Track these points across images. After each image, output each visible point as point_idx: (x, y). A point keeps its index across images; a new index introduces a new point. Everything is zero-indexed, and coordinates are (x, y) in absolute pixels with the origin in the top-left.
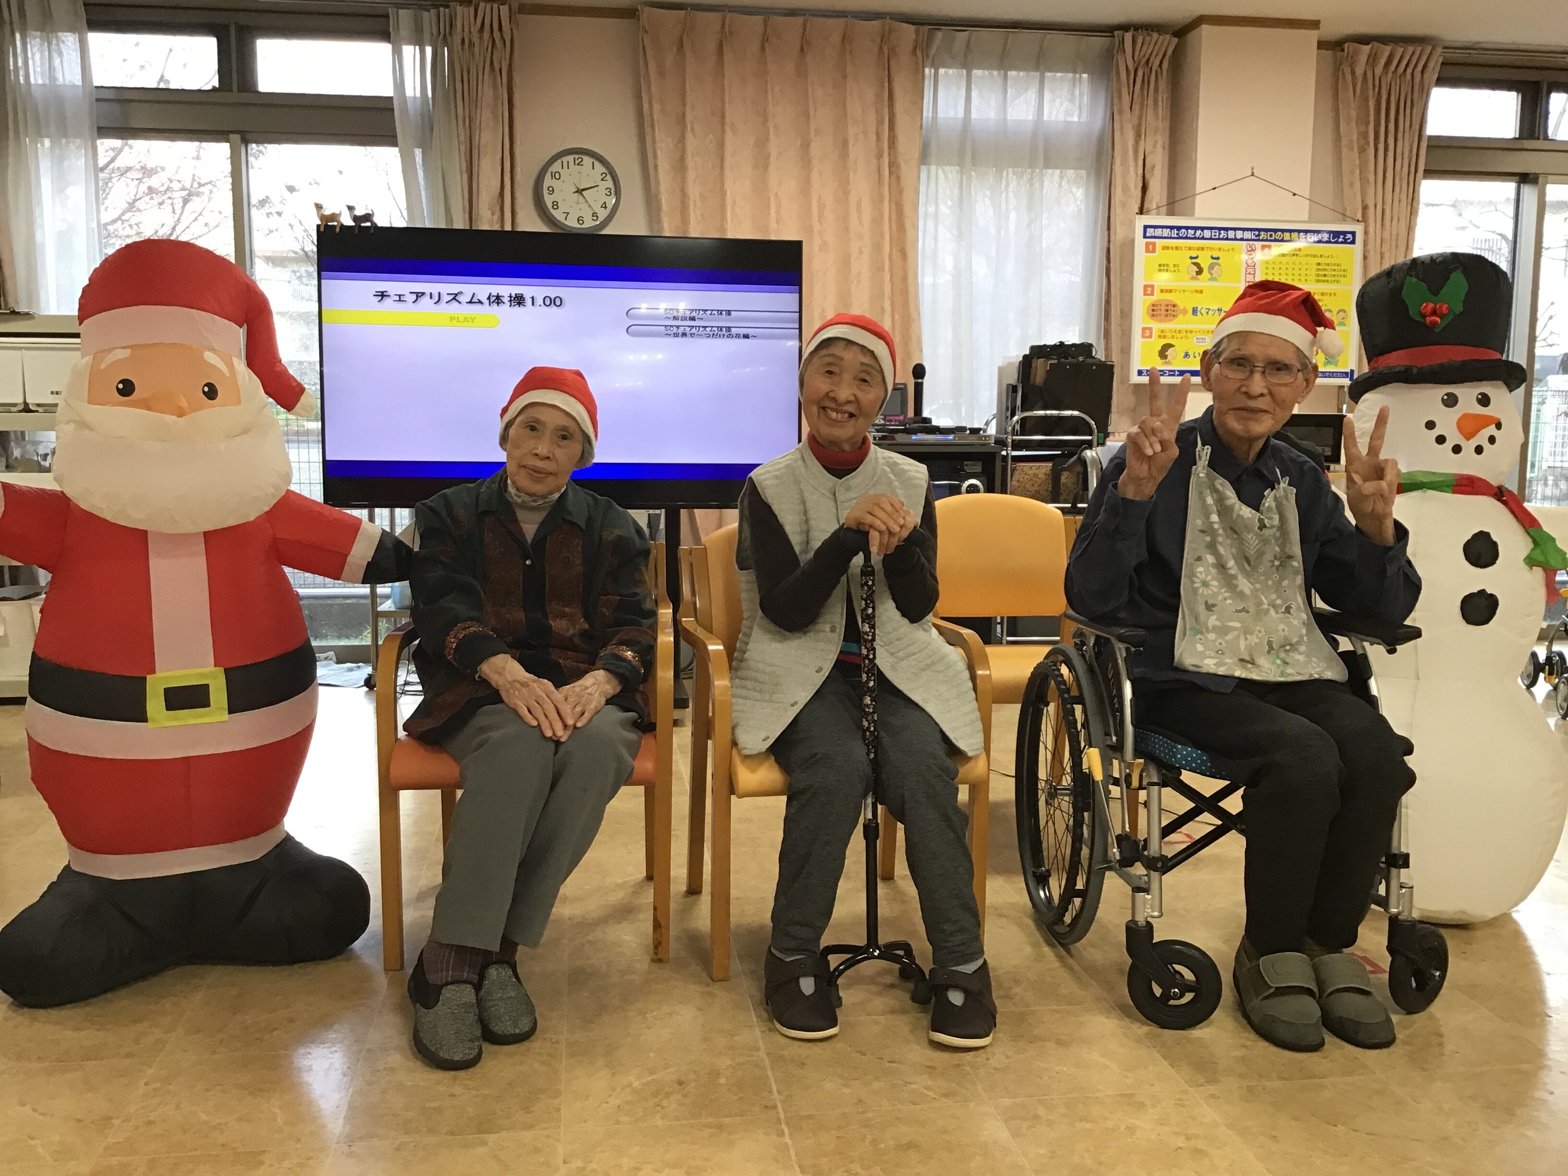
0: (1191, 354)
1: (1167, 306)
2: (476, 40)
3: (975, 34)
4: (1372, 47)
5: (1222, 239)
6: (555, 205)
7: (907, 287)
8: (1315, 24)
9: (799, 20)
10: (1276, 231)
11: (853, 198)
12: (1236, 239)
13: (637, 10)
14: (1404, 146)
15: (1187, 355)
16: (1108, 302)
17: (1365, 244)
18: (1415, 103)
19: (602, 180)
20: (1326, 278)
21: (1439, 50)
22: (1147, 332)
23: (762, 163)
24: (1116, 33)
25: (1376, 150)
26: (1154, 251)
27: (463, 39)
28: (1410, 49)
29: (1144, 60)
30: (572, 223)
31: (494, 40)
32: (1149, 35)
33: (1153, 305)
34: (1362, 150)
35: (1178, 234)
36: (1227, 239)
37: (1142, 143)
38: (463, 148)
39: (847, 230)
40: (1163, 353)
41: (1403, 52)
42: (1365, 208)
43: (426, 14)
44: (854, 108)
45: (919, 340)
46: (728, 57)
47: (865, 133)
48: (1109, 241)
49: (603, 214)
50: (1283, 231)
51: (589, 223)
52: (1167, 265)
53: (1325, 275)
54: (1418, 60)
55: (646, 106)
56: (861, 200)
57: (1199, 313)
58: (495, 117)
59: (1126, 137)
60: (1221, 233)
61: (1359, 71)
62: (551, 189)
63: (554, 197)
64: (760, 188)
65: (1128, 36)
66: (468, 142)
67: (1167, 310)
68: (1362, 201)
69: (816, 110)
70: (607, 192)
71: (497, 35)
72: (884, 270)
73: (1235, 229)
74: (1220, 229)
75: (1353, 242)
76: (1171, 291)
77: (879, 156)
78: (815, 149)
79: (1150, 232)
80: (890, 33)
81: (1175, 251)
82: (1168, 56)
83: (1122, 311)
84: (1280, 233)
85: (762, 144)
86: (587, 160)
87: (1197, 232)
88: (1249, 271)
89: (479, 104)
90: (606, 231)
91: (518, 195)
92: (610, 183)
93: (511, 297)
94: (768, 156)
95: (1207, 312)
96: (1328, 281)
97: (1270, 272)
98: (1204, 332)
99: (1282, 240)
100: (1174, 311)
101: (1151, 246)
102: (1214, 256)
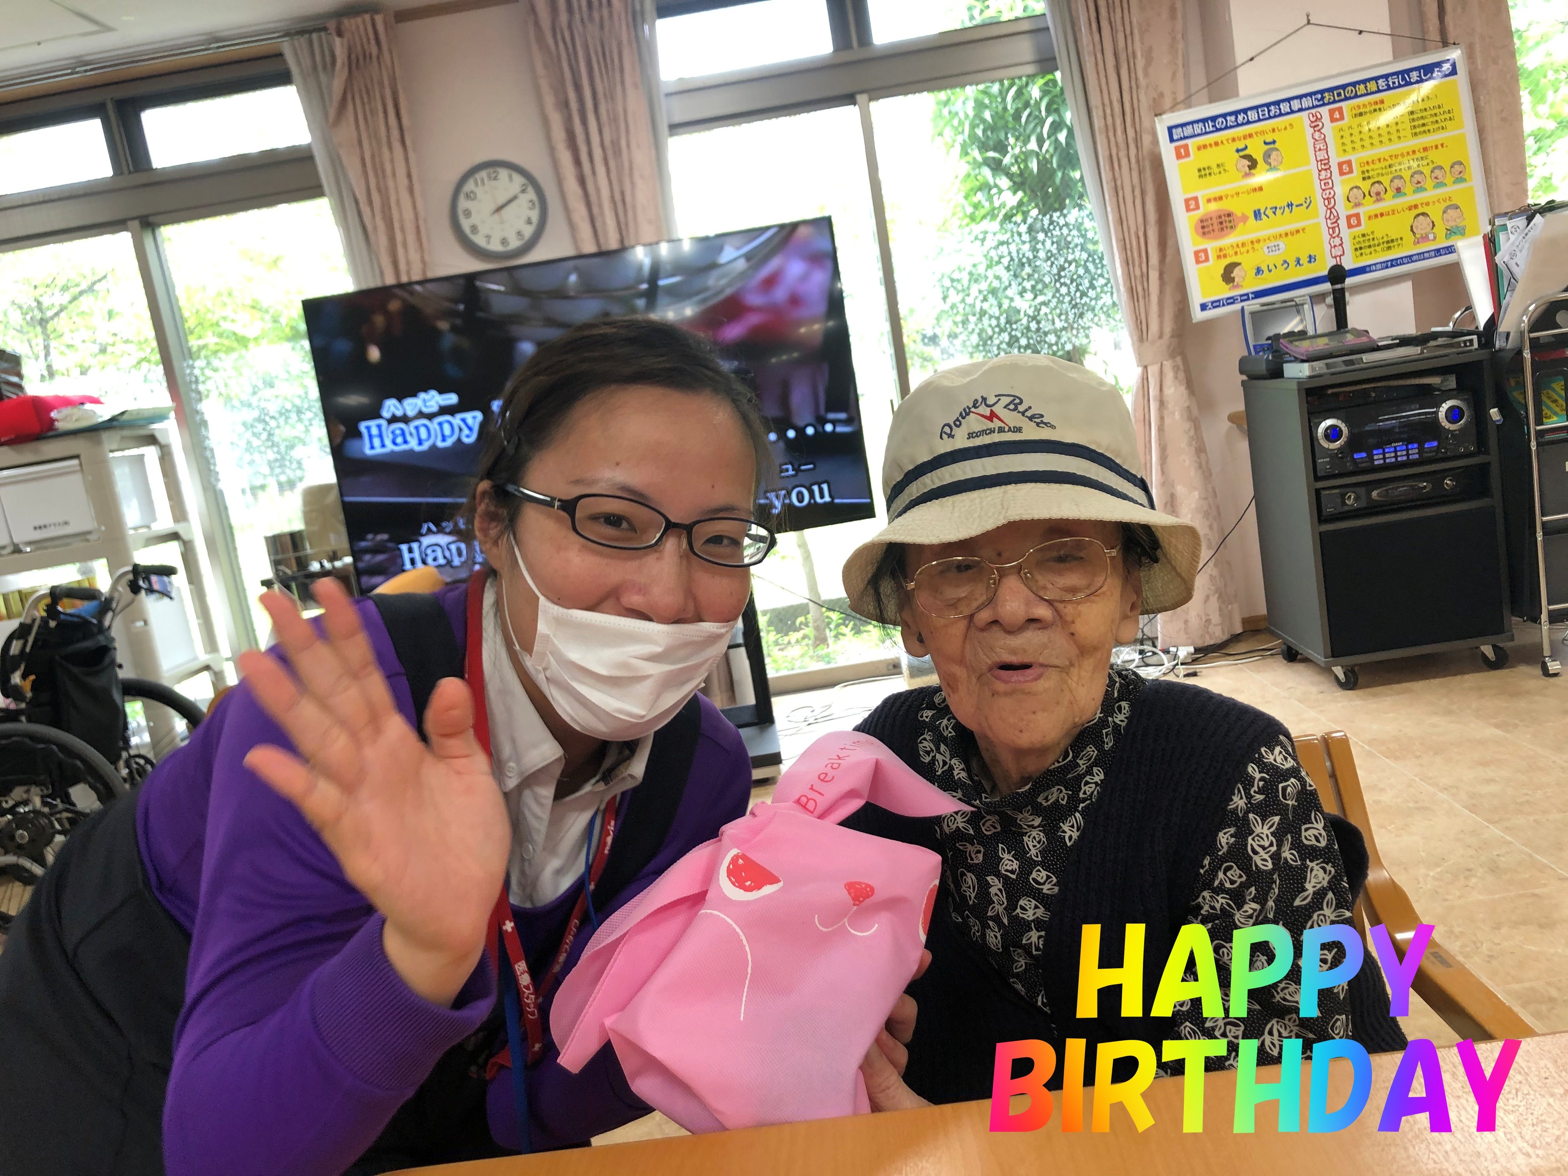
0: (1265, 268)
1: (1220, 217)
5: (1275, 116)
10: (1344, 87)
12: (1292, 112)
15: (1259, 271)
20: (1426, 128)
22: (1201, 256)
26: (1187, 155)
33: (1202, 221)
35: (1214, 126)
36: (1281, 115)
40: (1228, 277)
50: (1354, 84)
52: (1209, 168)
53: (1424, 125)
57: (1263, 216)
67: (1221, 223)
73: (1288, 100)
74: (1268, 105)
75: (1454, 72)
76: (1221, 198)
81: (1215, 148)
84: (1350, 88)
87: (1238, 117)
88: (1318, 147)
95: (1274, 213)
96: (1429, 131)
97: (1347, 140)
98: (1275, 238)
99: (1356, 96)
100: (1230, 221)
101: (1182, 151)
102: (1267, 141)
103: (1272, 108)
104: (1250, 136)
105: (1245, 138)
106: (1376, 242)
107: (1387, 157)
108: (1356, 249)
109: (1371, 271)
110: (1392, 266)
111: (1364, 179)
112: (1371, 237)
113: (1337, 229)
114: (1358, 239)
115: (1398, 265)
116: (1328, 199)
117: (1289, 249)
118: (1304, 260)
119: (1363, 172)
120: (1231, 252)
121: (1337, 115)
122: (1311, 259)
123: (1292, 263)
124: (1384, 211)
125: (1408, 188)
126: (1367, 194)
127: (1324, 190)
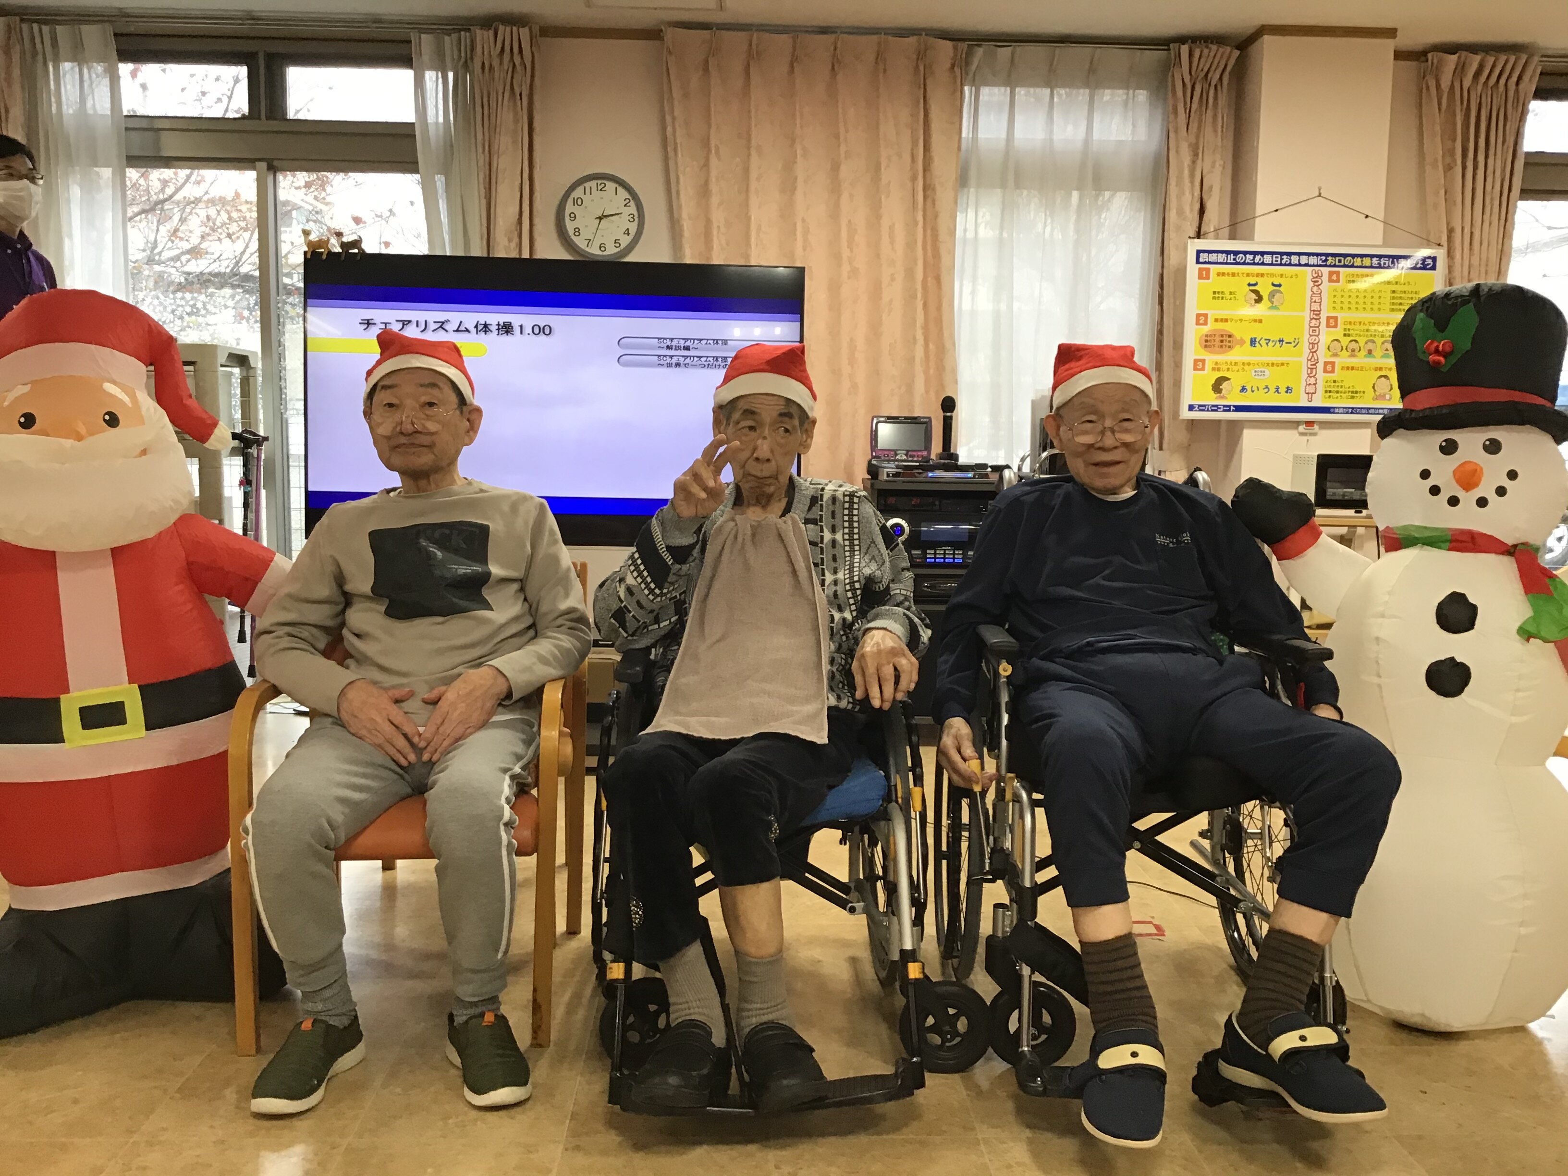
0: (1248, 388)
1: (1222, 336)
2: (496, 63)
3: (1018, 49)
4: (1459, 58)
5: (1285, 265)
6: (577, 231)
7: (941, 316)
8: (1391, 33)
9: (829, 39)
10: (1345, 256)
11: (885, 222)
12: (1300, 265)
13: (661, 30)
14: (1496, 163)
15: (1243, 389)
16: (1160, 332)
17: (1450, 268)
18: (1509, 117)
19: (625, 205)
20: (1402, 307)
21: (1536, 59)
22: (1199, 365)
23: (789, 186)
24: (1171, 45)
25: (1464, 168)
26: (1208, 278)
27: (483, 63)
28: (1503, 58)
29: (1202, 74)
30: (594, 250)
31: (514, 65)
32: (1207, 47)
33: (1207, 336)
34: (1448, 168)
35: (1234, 259)
36: (1290, 265)
37: (1199, 162)
38: (481, 176)
39: (878, 256)
40: (1217, 388)
41: (1494, 62)
42: (1451, 231)
43: (447, 38)
44: (888, 129)
45: (954, 371)
46: (755, 78)
47: (900, 156)
48: (1163, 267)
49: (625, 241)
50: (1354, 256)
51: (611, 250)
52: (1223, 292)
53: (1401, 304)
54: (1513, 69)
55: (669, 129)
56: (894, 224)
57: (1257, 345)
58: (514, 142)
59: (1182, 157)
60: (1283, 258)
61: (1445, 84)
62: (572, 215)
63: (576, 224)
64: (787, 213)
65: (1185, 49)
66: (487, 167)
67: (1222, 341)
68: (1448, 224)
69: (847, 131)
70: (630, 218)
71: (517, 59)
72: (916, 298)
73: (1299, 254)
74: (1282, 254)
75: (1434, 268)
76: (1226, 320)
77: (914, 179)
78: (845, 171)
79: (1204, 257)
80: (926, 50)
81: (1231, 278)
82: (1229, 68)
83: (1175, 342)
84: (1349, 258)
85: (789, 166)
86: (611, 186)
87: (1257, 257)
88: (1314, 299)
89: (498, 130)
90: (629, 259)
91: (536, 221)
92: (633, 209)
93: (498, 325)
94: (796, 178)
95: (1267, 344)
97: (1338, 300)
98: (1263, 365)
99: (1353, 266)
100: (1229, 342)
101: (1204, 273)
102: (1275, 283)
103: (1285, 257)
104: (1262, 275)
105: (1257, 275)
106: (1343, 389)
107: (1366, 323)
108: (1326, 392)
109: (1334, 413)
110: (1352, 413)
112: (1340, 384)
113: (1314, 370)
114: (1329, 384)
115: (1356, 413)
116: (1312, 344)
117: (1273, 378)
118: (1283, 390)
119: (1345, 330)
120: (1224, 367)
121: (1334, 277)
122: (1288, 390)
123: (1273, 390)
125: (1378, 352)
126: (1344, 348)
127: (1311, 336)
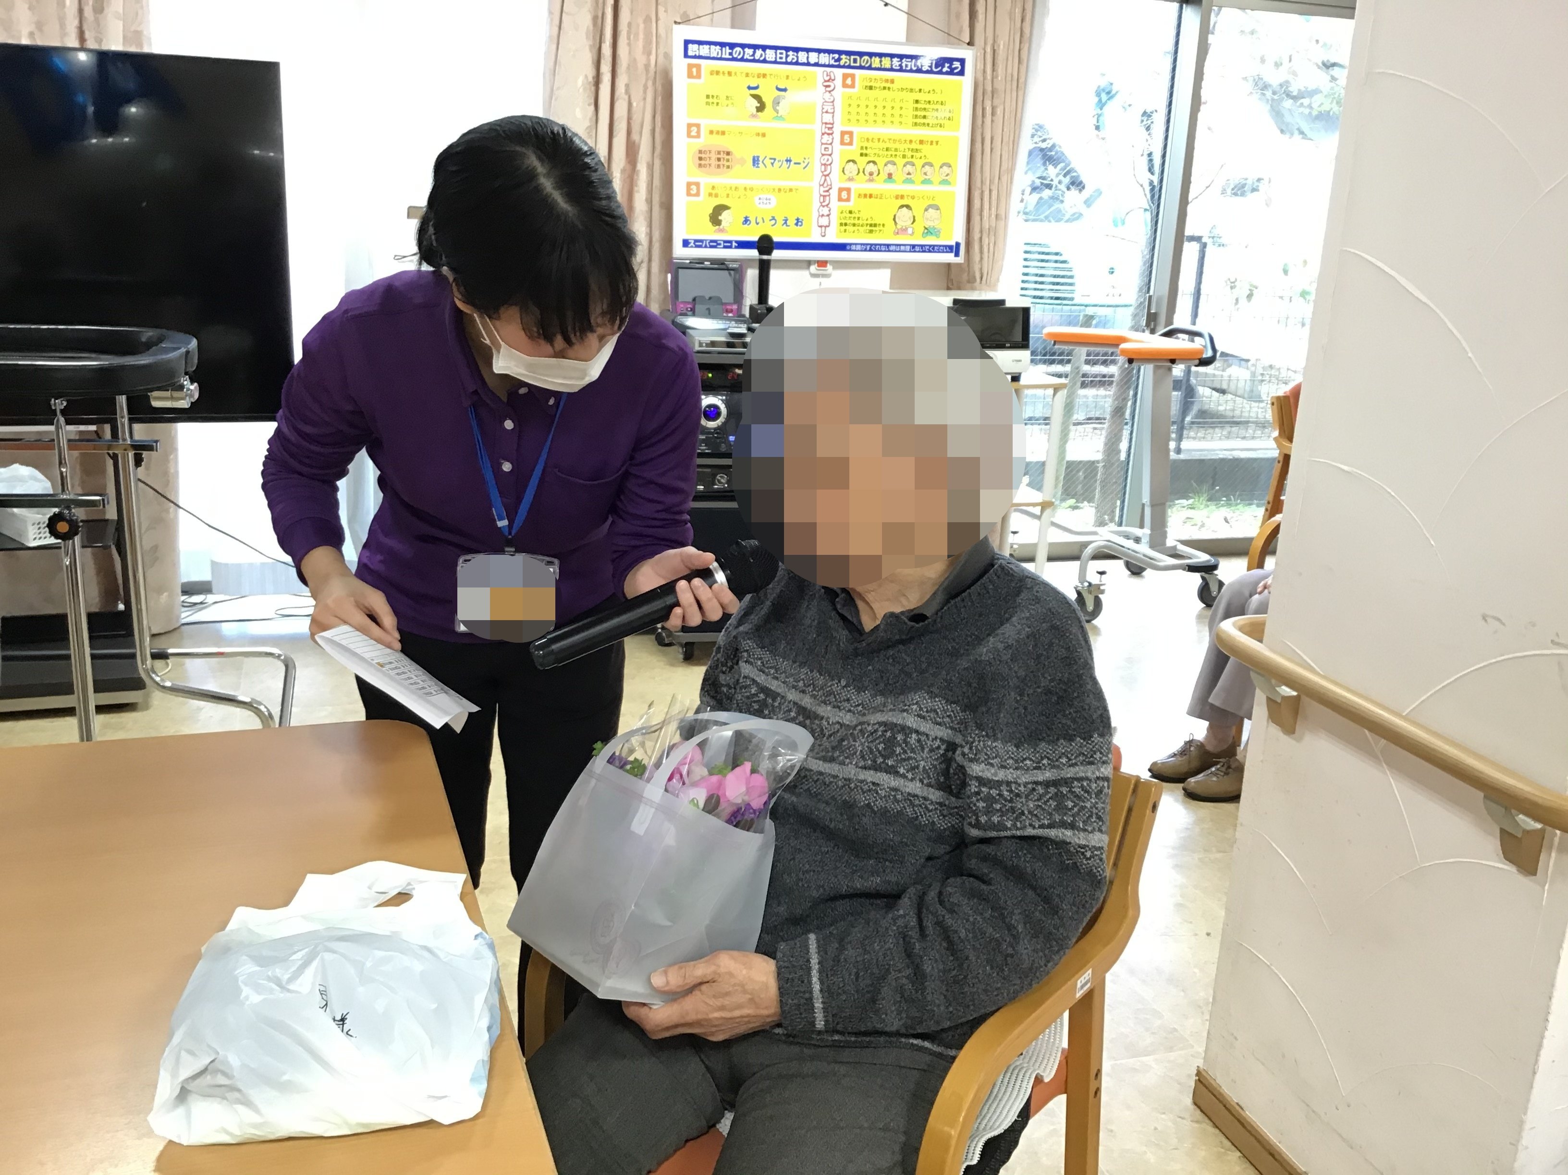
0: (752, 219)
1: (719, 153)
5: (791, 63)
10: (861, 54)
12: (808, 64)
15: (746, 221)
20: (925, 121)
26: (699, 76)
33: (700, 152)
35: (731, 54)
36: (797, 63)
40: (715, 219)
50: (871, 55)
52: (717, 97)
53: (924, 117)
57: (761, 165)
60: (789, 55)
67: (719, 160)
73: (807, 50)
74: (787, 49)
75: (962, 73)
76: (723, 133)
81: (727, 78)
84: (866, 58)
87: (756, 52)
88: (826, 108)
95: (772, 164)
96: (928, 124)
97: (853, 109)
98: (768, 190)
99: (870, 68)
100: (728, 160)
101: (694, 70)
102: (779, 87)
104: (764, 76)
105: (759, 76)
106: (860, 222)
107: (886, 140)
108: (841, 224)
109: (850, 250)
110: (871, 250)
111: (862, 155)
112: (857, 216)
113: (827, 198)
114: (844, 215)
115: (876, 251)
116: (825, 165)
117: (781, 206)
119: (862, 148)
120: (724, 193)
121: (849, 81)
122: (798, 222)
123: (780, 221)
124: (874, 193)
125: (899, 176)
126: (861, 171)
127: (823, 155)
